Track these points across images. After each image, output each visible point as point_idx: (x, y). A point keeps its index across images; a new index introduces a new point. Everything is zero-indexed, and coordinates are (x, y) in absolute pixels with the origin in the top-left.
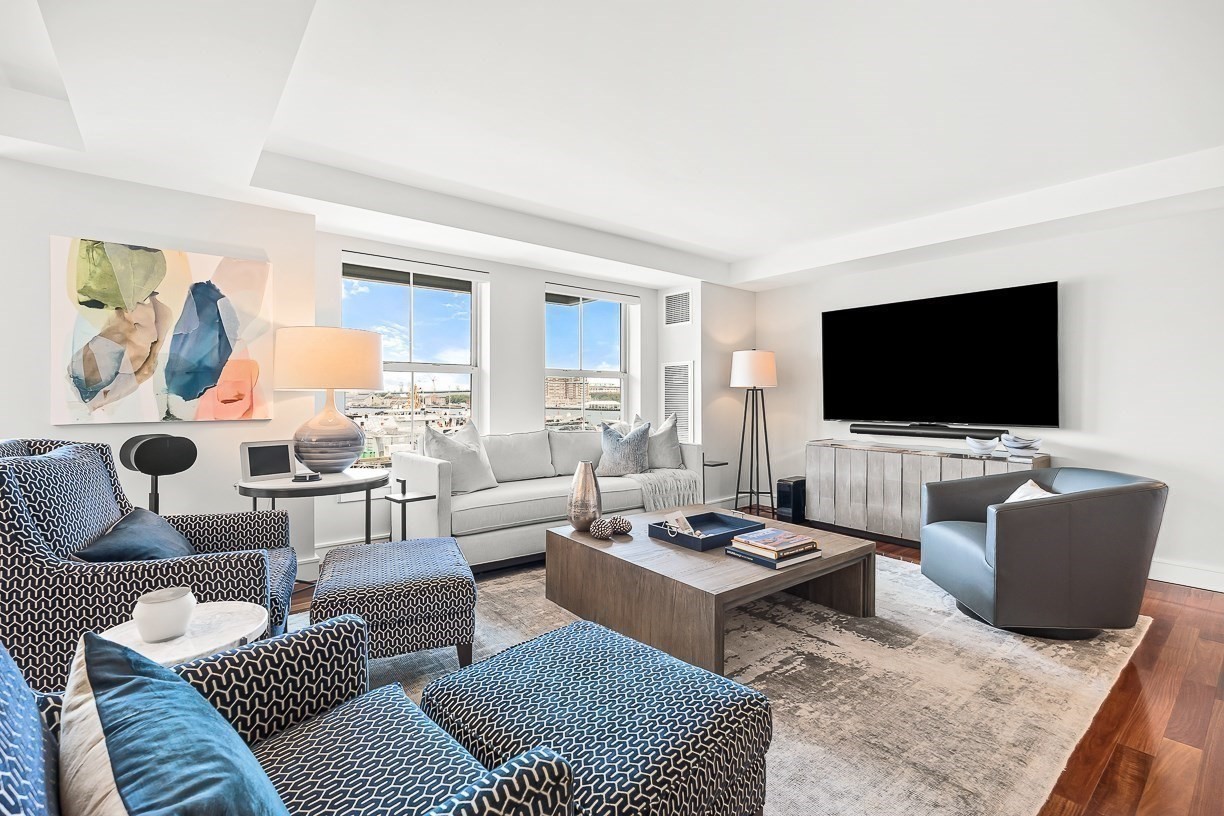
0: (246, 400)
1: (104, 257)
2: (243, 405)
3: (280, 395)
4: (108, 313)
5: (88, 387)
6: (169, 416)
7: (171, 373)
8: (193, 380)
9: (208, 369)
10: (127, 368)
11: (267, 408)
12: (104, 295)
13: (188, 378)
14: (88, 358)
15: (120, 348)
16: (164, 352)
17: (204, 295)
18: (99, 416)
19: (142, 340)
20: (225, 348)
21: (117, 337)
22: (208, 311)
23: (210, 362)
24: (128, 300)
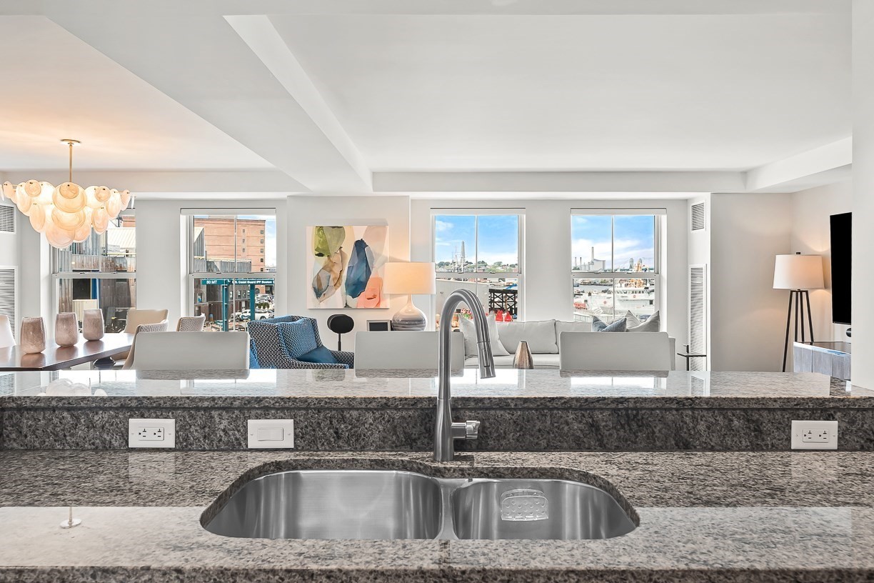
0: (377, 297)
1: (323, 233)
2: (375, 301)
3: (393, 296)
4: (325, 258)
5: (319, 292)
6: (347, 306)
7: (347, 285)
8: (356, 288)
9: (361, 282)
10: (332, 284)
11: (387, 303)
12: (324, 250)
13: (354, 287)
14: (318, 279)
15: (329, 274)
16: (345, 274)
17: (360, 245)
18: (323, 305)
19: (337, 270)
20: (368, 272)
21: (328, 269)
22: (362, 254)
23: (363, 279)
24: (332, 252)
